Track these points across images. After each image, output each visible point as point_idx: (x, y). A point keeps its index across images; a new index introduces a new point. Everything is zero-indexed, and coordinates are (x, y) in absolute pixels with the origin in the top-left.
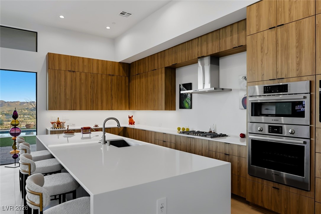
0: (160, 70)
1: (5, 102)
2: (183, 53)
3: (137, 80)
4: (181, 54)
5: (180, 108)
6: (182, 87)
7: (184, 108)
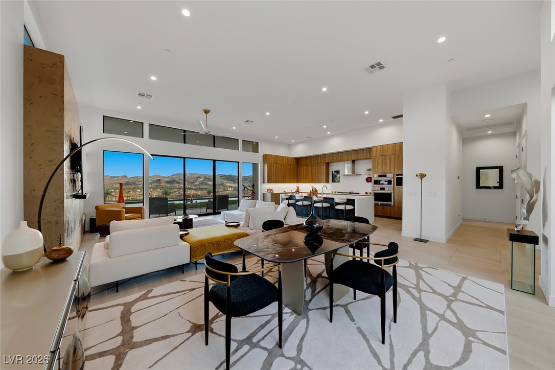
0: (322, 164)
5: (333, 182)
6: (333, 172)
7: (335, 182)
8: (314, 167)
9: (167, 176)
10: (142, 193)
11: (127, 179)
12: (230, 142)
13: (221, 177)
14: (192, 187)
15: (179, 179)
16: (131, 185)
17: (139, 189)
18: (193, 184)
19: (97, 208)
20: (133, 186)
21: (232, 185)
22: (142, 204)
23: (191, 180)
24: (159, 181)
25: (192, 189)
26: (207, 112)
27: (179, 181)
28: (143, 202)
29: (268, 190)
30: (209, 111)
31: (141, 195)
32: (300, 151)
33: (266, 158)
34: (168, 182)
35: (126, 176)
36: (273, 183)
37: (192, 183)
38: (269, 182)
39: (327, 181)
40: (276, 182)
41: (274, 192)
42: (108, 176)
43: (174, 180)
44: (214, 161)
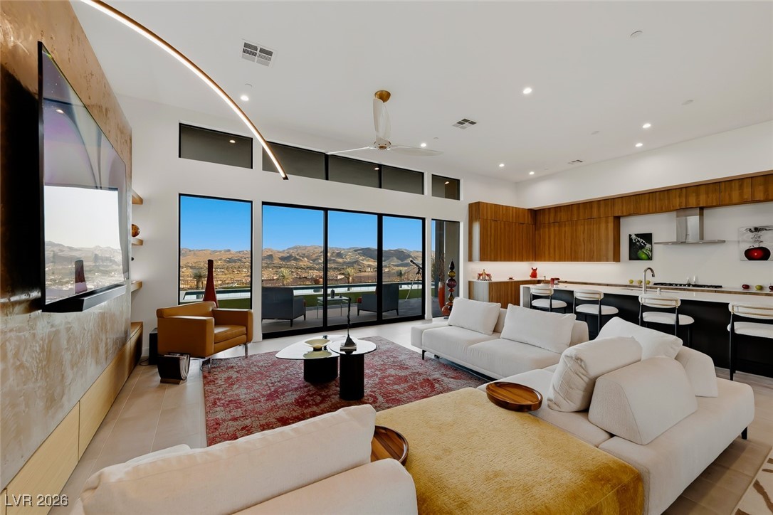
0: (603, 219)
1: (190, 251)
2: (651, 204)
3: (552, 229)
4: (647, 204)
5: (631, 258)
6: (634, 237)
7: (638, 259)
8: (580, 228)
9: (281, 250)
10: (249, 274)
11: (231, 254)
12: (409, 179)
13: (355, 251)
14: (315, 265)
15: (297, 255)
16: (235, 262)
17: (246, 268)
18: (316, 262)
19: (160, 313)
20: (238, 264)
21: (371, 263)
22: (249, 293)
23: (314, 256)
24: (270, 257)
25: (314, 269)
26: (384, 96)
27: (298, 257)
28: (251, 291)
29: (480, 275)
30: (388, 95)
31: (248, 276)
32: (544, 195)
33: (476, 210)
34: (282, 259)
35: (229, 250)
36: (491, 261)
37: (314, 260)
38: (484, 258)
39: (617, 258)
40: (495, 260)
41: (494, 280)
42: (209, 250)
43: (291, 256)
44: (380, 216)
